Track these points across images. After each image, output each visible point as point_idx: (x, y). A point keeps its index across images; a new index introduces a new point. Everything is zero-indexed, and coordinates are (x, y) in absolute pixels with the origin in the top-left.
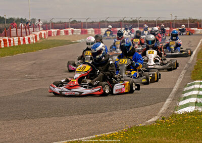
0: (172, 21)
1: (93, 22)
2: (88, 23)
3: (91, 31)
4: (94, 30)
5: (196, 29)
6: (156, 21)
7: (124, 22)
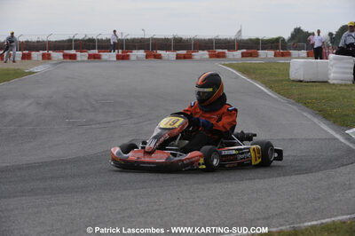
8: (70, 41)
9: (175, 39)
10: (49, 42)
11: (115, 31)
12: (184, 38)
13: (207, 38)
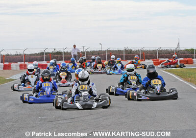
7: (46, 54)
8: (42, 54)
9: (126, 51)
10: (25, 55)
11: (75, 46)
12: (133, 50)
13: (152, 49)
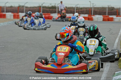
0: (91, 8)
1: (11, 7)
2: (6, 7)
3: (9, 15)
4: (13, 14)
5: (114, 17)
6: (74, 8)
7: (43, 7)
8: (40, 7)
